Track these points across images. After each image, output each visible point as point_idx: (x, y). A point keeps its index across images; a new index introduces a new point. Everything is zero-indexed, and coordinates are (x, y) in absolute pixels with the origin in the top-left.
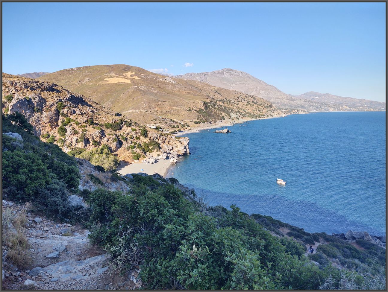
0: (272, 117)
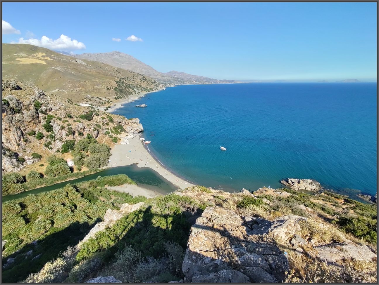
0: (158, 90)
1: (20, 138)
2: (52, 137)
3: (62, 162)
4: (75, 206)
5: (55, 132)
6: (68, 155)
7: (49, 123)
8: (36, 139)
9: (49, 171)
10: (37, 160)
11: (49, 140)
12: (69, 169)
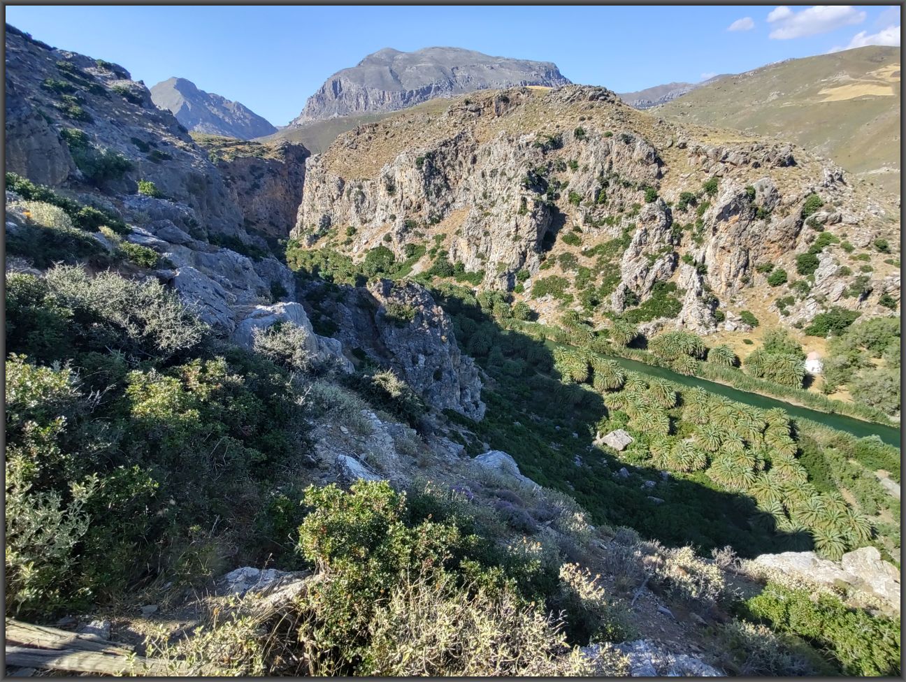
1: (738, 272)
2: (805, 288)
3: (795, 353)
4: (768, 466)
5: (817, 277)
6: (819, 342)
7: (816, 252)
8: (766, 284)
9: (756, 360)
10: (745, 328)
11: (792, 293)
12: (802, 378)
